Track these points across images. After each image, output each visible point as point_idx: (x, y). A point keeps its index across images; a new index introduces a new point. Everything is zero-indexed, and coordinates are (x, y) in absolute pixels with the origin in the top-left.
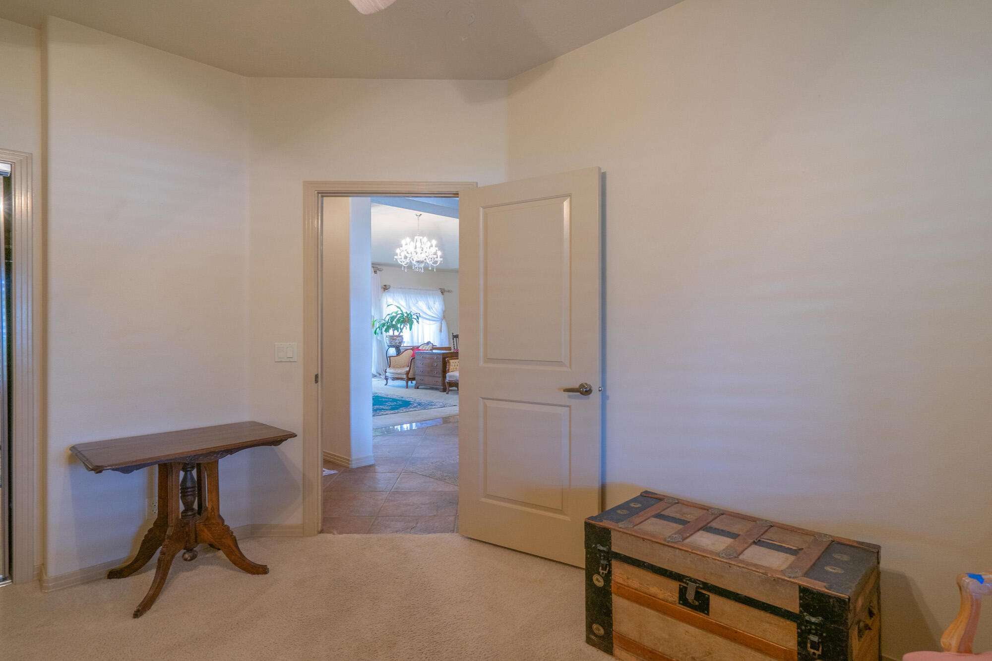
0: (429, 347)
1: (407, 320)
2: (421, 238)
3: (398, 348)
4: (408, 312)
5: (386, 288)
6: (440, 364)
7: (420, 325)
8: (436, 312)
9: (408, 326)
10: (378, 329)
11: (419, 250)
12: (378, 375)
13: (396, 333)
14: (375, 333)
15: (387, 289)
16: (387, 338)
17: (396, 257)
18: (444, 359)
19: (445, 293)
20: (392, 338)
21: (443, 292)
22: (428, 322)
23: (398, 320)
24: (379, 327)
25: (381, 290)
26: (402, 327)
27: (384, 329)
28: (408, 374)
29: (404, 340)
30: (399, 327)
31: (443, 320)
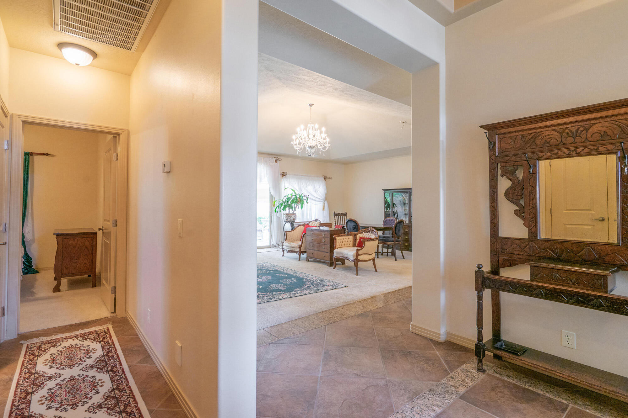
0: (317, 224)
1: (299, 200)
2: (313, 125)
3: (292, 223)
4: (300, 194)
5: (284, 174)
6: (328, 240)
7: (309, 205)
8: (321, 195)
9: (300, 206)
10: (277, 208)
11: (311, 136)
12: (277, 245)
13: (291, 211)
14: (275, 211)
15: (285, 176)
16: (284, 215)
17: (292, 143)
18: (331, 235)
19: (327, 180)
20: (288, 215)
21: (325, 178)
22: (314, 202)
23: (293, 201)
24: (278, 206)
25: (280, 176)
26: (295, 207)
27: (282, 208)
28: (301, 248)
29: (297, 217)
30: (293, 206)
31: (326, 201)
